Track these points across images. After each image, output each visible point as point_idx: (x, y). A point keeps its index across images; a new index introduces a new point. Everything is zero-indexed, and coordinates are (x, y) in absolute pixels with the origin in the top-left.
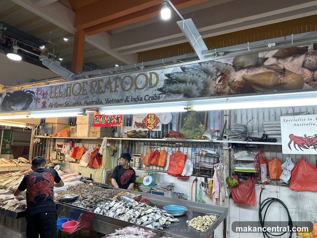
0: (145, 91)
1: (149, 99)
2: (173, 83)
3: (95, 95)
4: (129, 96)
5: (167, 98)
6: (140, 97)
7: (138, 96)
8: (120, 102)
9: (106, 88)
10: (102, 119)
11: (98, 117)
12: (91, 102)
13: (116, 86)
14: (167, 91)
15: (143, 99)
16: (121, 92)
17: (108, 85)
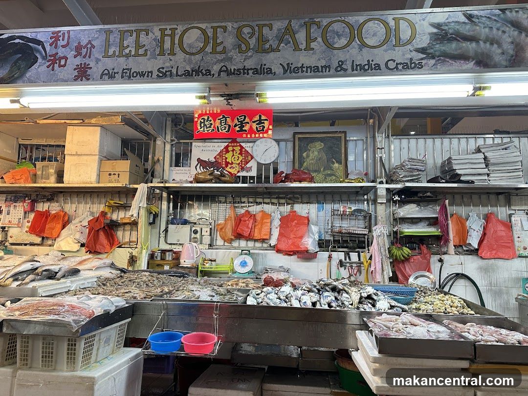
0: (386, 51)
1: (397, 68)
2: (450, 40)
3: (251, 56)
4: (346, 61)
5: (439, 67)
6: (373, 63)
7: (368, 61)
8: (324, 70)
9: (281, 41)
10: (218, 121)
11: (206, 118)
12: (242, 71)
13: (309, 39)
14: (437, 54)
15: (383, 66)
16: (324, 52)
17: (287, 36)
